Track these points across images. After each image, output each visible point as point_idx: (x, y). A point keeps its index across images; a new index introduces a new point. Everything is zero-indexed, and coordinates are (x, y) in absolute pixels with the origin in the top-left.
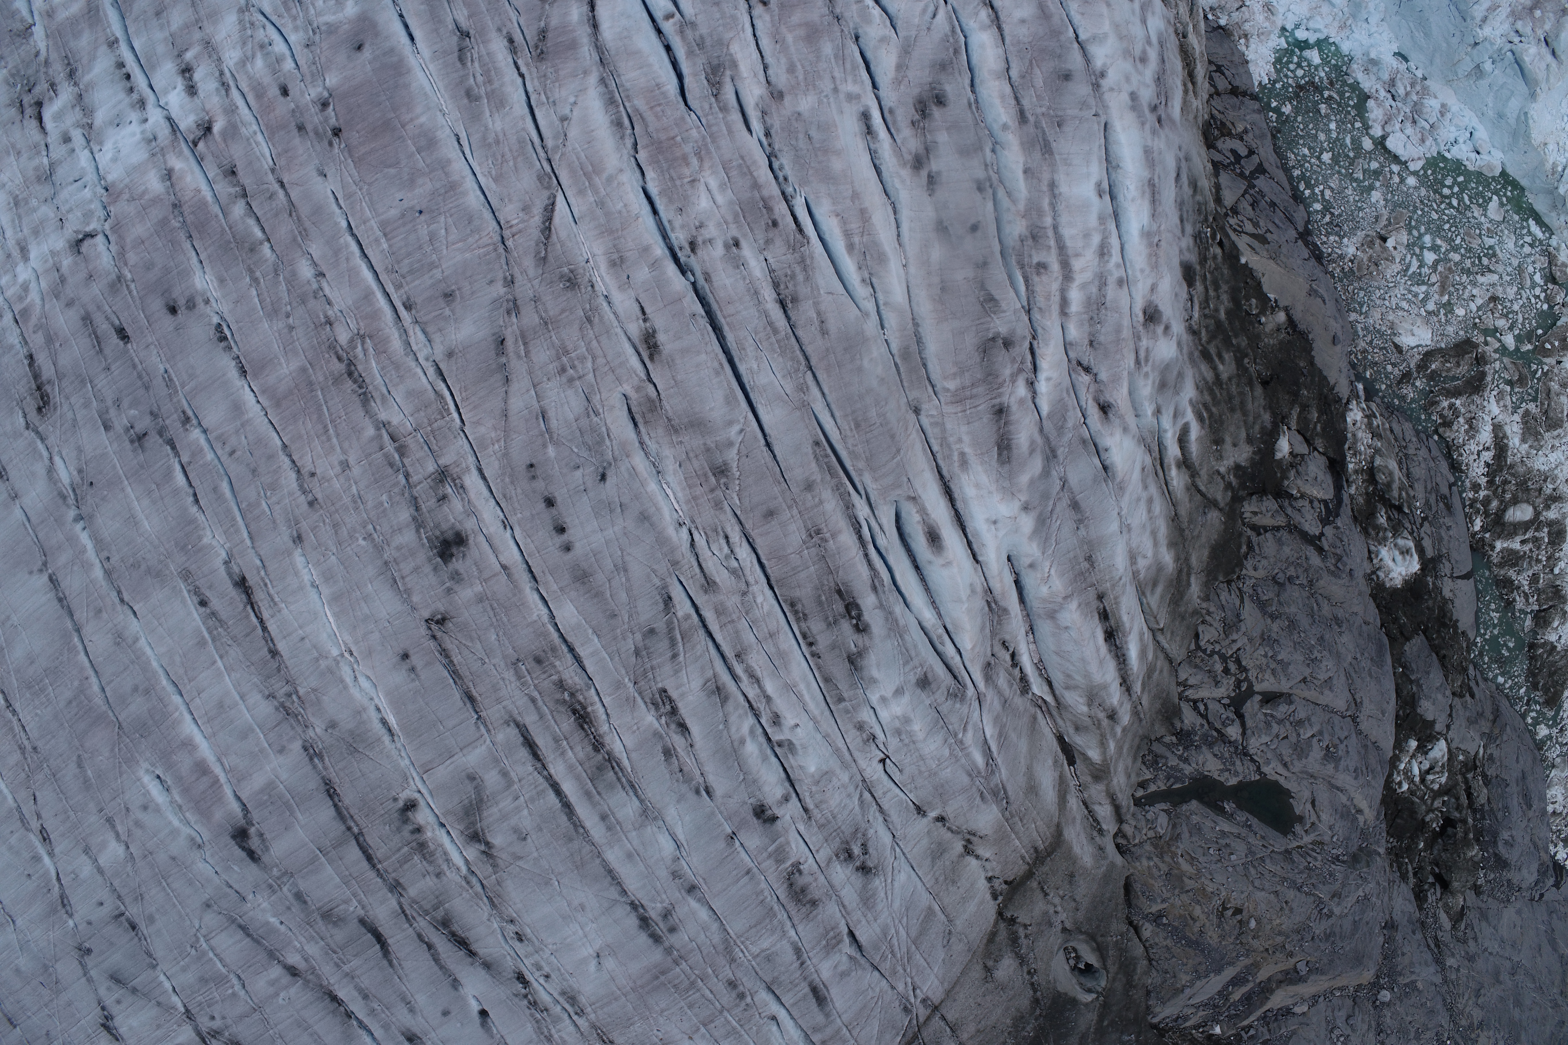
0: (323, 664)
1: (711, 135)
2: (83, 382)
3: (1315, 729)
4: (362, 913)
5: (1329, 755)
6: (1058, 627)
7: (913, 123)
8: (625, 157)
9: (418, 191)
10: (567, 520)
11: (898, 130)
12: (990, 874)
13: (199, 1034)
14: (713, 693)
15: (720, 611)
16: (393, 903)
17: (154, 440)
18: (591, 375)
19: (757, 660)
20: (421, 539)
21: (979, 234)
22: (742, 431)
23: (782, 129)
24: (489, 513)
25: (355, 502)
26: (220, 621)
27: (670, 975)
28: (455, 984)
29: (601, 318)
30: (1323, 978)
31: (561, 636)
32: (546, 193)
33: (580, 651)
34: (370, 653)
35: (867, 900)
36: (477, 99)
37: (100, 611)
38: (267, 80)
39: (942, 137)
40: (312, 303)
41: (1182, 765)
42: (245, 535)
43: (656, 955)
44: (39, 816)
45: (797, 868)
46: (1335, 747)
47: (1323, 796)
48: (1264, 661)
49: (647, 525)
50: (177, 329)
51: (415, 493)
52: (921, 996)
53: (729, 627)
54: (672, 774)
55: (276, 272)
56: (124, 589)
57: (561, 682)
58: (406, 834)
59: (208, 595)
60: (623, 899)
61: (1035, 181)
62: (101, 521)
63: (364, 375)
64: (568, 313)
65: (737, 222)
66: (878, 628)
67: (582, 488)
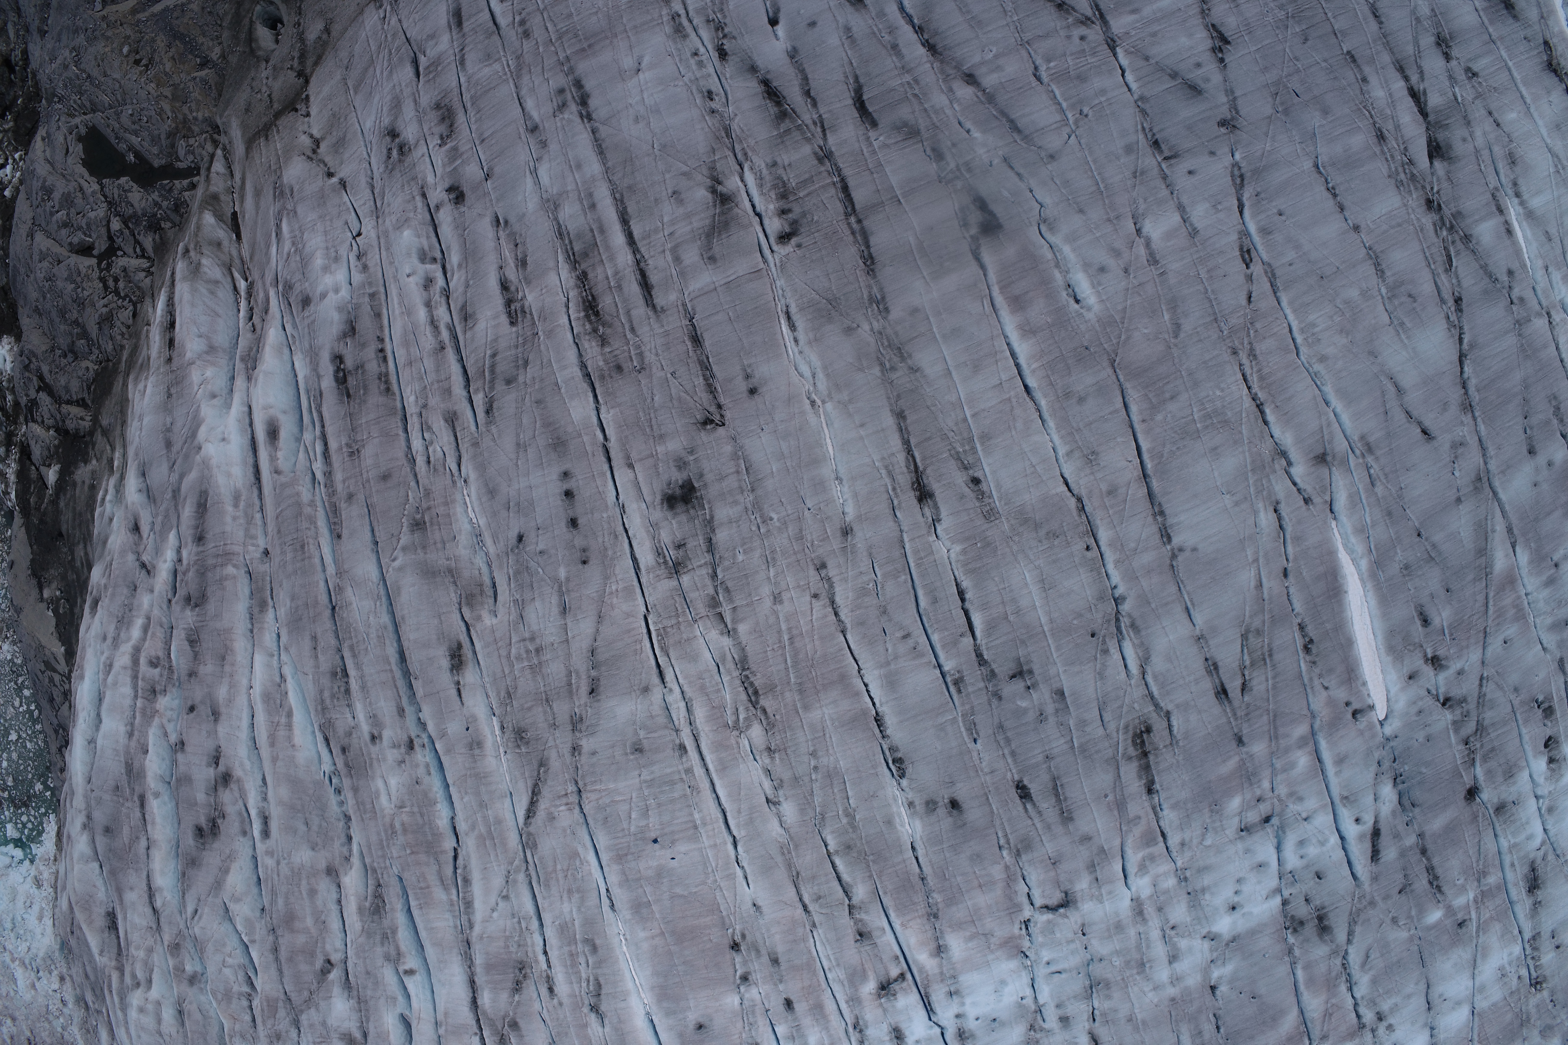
0: (845, 396)
1: (382, 848)
2: (1083, 749)
3: (55, 218)
4: (872, 134)
6: (208, 338)
7: (224, 817)
8: (464, 848)
9: (655, 864)
10: (560, 503)
11: (240, 814)
12: (306, 119)
13: (1105, 23)
14: (470, 315)
15: (447, 392)
16: (831, 140)
17: (1003, 668)
18: (513, 641)
19: (428, 341)
20: (710, 508)
21: (189, 703)
22: (394, 560)
23: (333, 840)
24: (636, 523)
25: (774, 559)
26: (959, 459)
27: (577, 47)
28: (793, 54)
29: (498, 694)
31: (594, 390)
32: (532, 829)
33: (577, 372)
35: (397, 105)
36: (586, 941)
37: (1109, 493)
38: (807, 1021)
39: (201, 797)
40: (786, 776)
41: (159, 200)
42: (907, 546)
43: (583, 67)
44: (1249, 279)
45: (444, 140)
48: (85, 285)
49: (491, 486)
50: (953, 783)
51: (708, 557)
52: (381, 12)
53: (443, 377)
54: (524, 244)
55: (823, 818)
56: (1075, 513)
57: (603, 345)
58: (797, 210)
59: (967, 490)
60: (596, 124)
61: (142, 741)
62: (1088, 592)
63: (742, 689)
64: (526, 706)
65: (371, 759)
66: (325, 358)
67: (540, 532)
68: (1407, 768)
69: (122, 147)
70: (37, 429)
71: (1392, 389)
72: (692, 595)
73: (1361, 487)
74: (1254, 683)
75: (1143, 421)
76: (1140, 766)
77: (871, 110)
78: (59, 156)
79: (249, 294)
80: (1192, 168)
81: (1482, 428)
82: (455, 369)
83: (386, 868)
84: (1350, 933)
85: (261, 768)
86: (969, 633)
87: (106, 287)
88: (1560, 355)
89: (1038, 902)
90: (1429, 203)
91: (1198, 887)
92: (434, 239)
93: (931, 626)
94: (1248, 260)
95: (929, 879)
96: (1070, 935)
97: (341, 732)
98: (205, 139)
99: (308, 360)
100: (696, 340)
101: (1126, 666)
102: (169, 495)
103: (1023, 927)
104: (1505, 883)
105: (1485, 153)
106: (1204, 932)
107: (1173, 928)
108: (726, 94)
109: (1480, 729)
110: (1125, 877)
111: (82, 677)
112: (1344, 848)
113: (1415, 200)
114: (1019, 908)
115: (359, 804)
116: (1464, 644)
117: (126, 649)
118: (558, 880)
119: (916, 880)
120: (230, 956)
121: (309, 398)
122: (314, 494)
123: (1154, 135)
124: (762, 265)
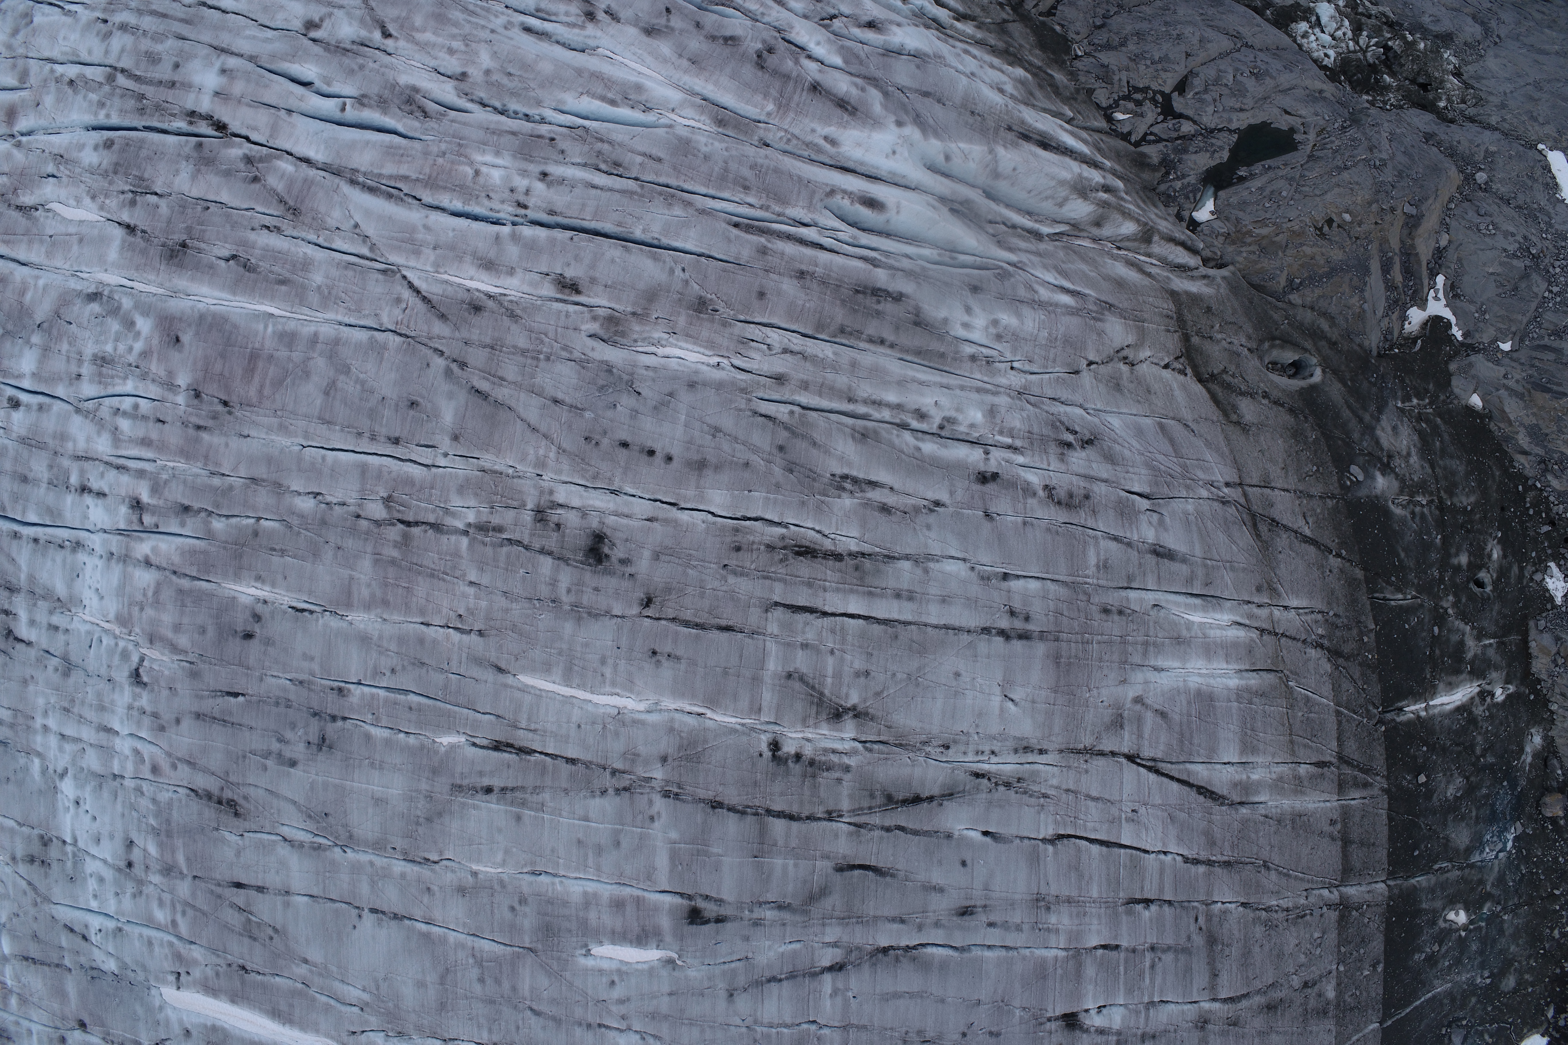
3: (1230, 70)
4: (831, 864)
5: (1257, 76)
6: (1009, 176)
10: (648, 442)
11: (557, 14)
12: (1163, 364)
14: (865, 441)
15: (806, 388)
17: (333, 730)
19: (864, 390)
20: (577, 568)
21: (674, 11)
22: (682, 268)
24: (598, 501)
27: (1064, 654)
30: (1430, 201)
31: (731, 519)
32: (396, 279)
33: (754, 513)
38: (142, 428)
41: (1185, 181)
42: (464, 711)
43: (1039, 648)
45: (1049, 489)
46: (1255, 67)
47: (1287, 102)
48: (1151, 70)
49: (699, 387)
50: (265, 644)
51: (537, 546)
52: (1222, 485)
53: (824, 390)
54: (903, 521)
56: (426, 855)
57: (768, 546)
58: (794, 770)
59: (485, 782)
60: (974, 637)
65: (529, 164)
66: (907, 286)
67: (634, 413)
68: (122, 989)
69: (1258, 169)
72: (513, 516)
74: (236, 916)
75: (474, 947)
76: (213, 795)
77: (855, 873)
79: (1032, 233)
83: (437, 130)
84: (22, 877)
91: (105, 787)
92: (959, 436)
96: (113, 670)
97: (569, 145)
106: (70, 771)
107: (84, 750)
108: (938, 761)
110: (138, 738)
112: (85, 909)
115: (503, 132)
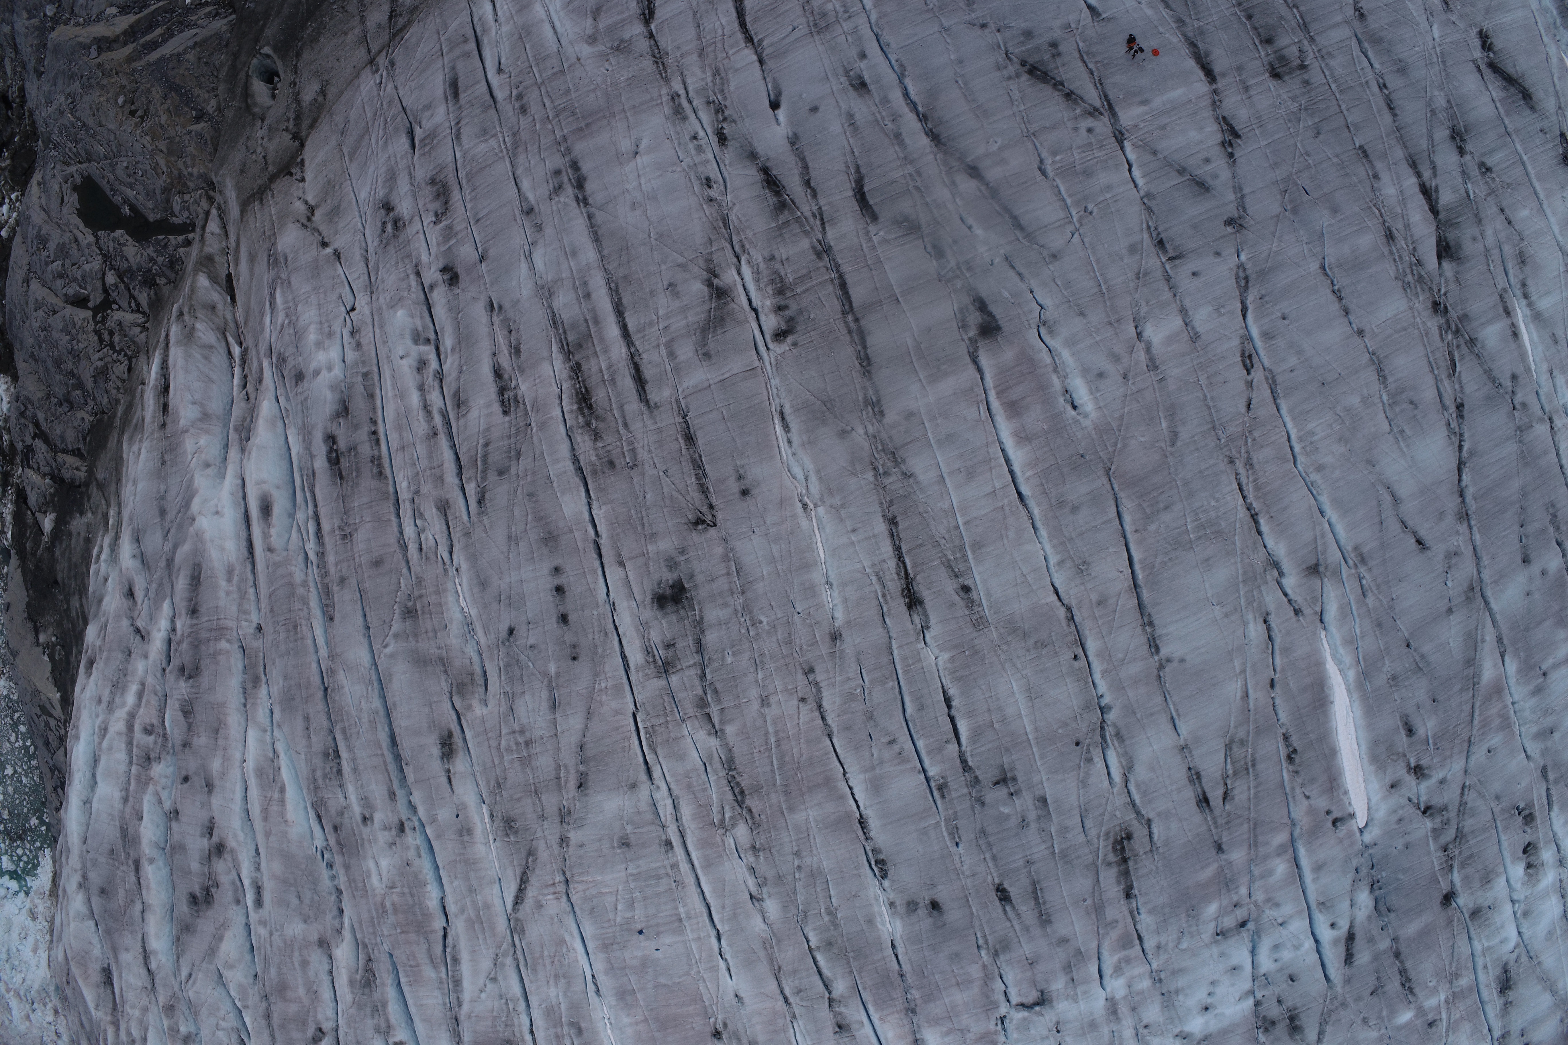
0: (837, 501)
1: (373, 925)
4: (872, 228)
6: (202, 405)
7: (218, 886)
8: (453, 928)
9: (640, 954)
10: (551, 598)
11: (233, 883)
12: (301, 184)
13: (1113, 113)
14: (463, 403)
15: (440, 480)
16: (831, 234)
17: (987, 775)
18: (503, 732)
19: (420, 427)
20: (700, 609)
21: (184, 773)
22: (386, 646)
23: (324, 913)
25: (762, 662)
26: (950, 567)
27: (575, 126)
28: (793, 140)
29: (488, 783)
30: (82, 39)
31: (586, 485)
32: (520, 915)
33: (569, 466)
34: (783, 502)
35: (391, 177)
36: (572, 1024)
37: (1099, 603)
39: (195, 866)
40: (770, 874)
41: (154, 255)
42: (896, 653)
43: (580, 148)
44: (1250, 385)
45: (438, 217)
48: (80, 337)
49: (482, 577)
50: (934, 885)
51: (697, 658)
52: (377, 76)
53: (435, 464)
54: (518, 330)
55: (805, 916)
56: (1064, 622)
57: (595, 440)
58: (794, 307)
59: (957, 598)
60: (593, 210)
61: (137, 807)
62: (1074, 702)
63: (728, 789)
64: (516, 796)
65: (362, 839)
66: (318, 438)
67: (531, 626)
68: (1384, 874)
69: (117, 199)
70: (32, 475)
71: (1388, 498)
72: (679, 696)
73: (1352, 598)
74: (1236, 792)
75: (1136, 531)
76: (1119, 872)
77: (871, 203)
78: (54, 205)
79: (244, 361)
80: (1196, 270)
81: (1477, 537)
82: (447, 455)
83: (377, 944)
84: (1321, 1033)
85: (254, 839)
86: (954, 740)
87: (101, 340)
88: (1559, 460)
89: (1015, 1000)
90: (1436, 305)
91: (1172, 988)
92: (428, 320)
93: (917, 732)
94: (1249, 365)
95: (908, 976)
96: (1045, 1032)
97: (333, 811)
98: (200, 196)
99: (301, 438)
100: (689, 438)
101: (1109, 774)
102: (162, 564)
103: (999, 1022)
104: (1477, 984)
105: (1495, 253)
106: (1176, 1031)
107: (1146, 1027)
108: (725, 181)
109: (1460, 836)
110: (1101, 976)
111: (77, 737)
112: (1318, 951)
113: (1422, 303)
114: (996, 1006)
115: (351, 881)
116: (1448, 753)
117: (121, 714)
118: (545, 966)
119: (895, 977)
120: (223, 1019)
121: (302, 476)
122: (306, 574)
123: (1159, 234)
124: (757, 363)
